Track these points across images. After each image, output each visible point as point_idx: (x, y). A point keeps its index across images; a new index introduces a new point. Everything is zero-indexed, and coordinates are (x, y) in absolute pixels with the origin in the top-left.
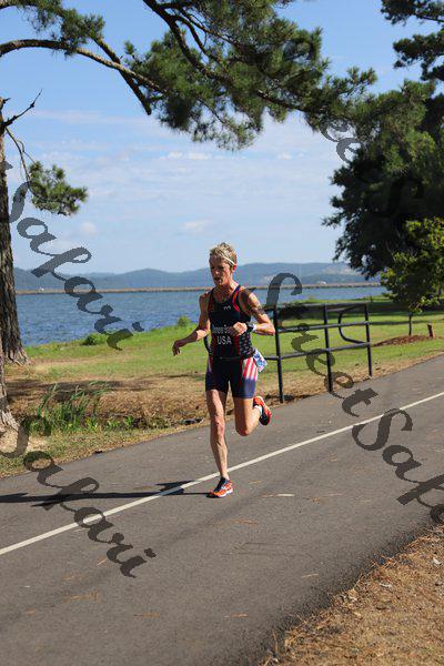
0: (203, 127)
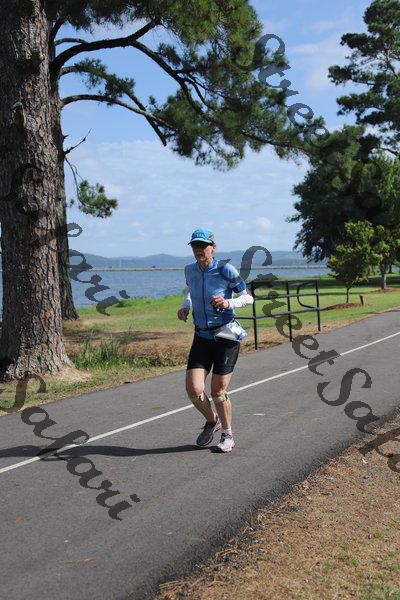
0: (203, 155)
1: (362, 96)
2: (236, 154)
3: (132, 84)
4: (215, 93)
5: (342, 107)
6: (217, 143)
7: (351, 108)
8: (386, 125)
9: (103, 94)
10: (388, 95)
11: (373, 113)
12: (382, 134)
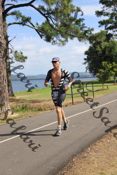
0: (54, 42)
1: (107, 21)
2: (65, 41)
3: (30, 18)
4: (58, 21)
5: (100, 24)
6: (59, 37)
7: (103, 25)
8: (115, 30)
9: (21, 22)
10: (115, 20)
11: (110, 26)
12: (113, 33)
